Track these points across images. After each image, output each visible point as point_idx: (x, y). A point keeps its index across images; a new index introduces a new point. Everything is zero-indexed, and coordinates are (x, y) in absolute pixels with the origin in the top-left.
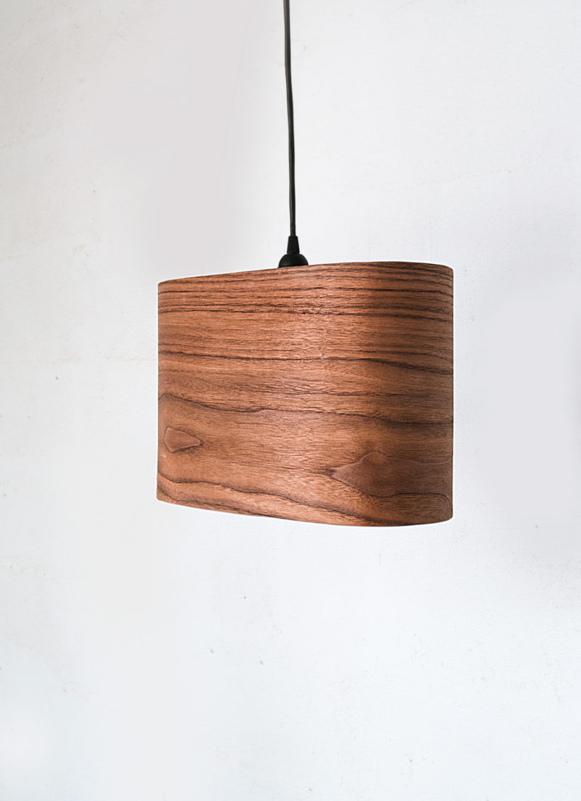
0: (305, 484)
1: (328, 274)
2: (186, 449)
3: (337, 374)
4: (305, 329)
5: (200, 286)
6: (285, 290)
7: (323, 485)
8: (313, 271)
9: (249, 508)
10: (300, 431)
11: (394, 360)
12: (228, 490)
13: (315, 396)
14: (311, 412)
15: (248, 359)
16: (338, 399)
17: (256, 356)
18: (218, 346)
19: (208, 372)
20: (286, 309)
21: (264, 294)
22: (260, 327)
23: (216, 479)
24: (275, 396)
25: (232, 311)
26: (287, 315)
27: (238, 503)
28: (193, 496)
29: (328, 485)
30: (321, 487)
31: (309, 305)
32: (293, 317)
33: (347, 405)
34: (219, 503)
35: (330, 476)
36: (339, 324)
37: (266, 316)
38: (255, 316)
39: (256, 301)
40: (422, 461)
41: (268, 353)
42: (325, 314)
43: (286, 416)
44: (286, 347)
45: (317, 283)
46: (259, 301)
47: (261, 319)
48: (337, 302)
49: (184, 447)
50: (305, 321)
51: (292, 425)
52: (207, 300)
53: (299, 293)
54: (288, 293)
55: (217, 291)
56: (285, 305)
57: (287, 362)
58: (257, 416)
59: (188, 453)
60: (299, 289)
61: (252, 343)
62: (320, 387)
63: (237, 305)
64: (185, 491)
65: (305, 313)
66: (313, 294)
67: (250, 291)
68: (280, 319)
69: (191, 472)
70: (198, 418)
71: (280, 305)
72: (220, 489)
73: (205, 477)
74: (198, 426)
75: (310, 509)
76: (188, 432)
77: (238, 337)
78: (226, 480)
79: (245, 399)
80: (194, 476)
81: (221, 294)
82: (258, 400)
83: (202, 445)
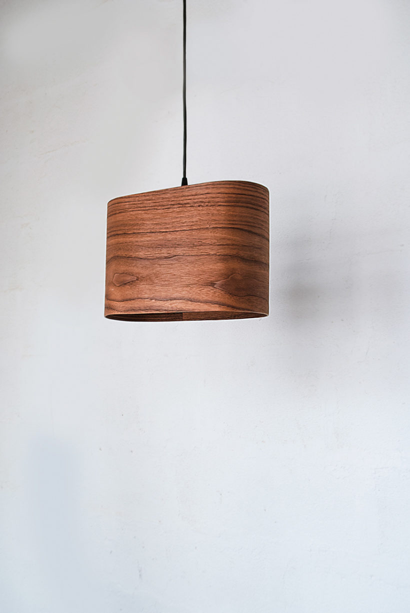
0: (199, 292)
1: (213, 186)
3: (218, 235)
4: (200, 214)
5: (137, 198)
6: (188, 196)
7: (209, 291)
10: (196, 265)
11: (246, 229)
12: (153, 301)
13: (205, 247)
14: (203, 255)
15: (166, 232)
16: (218, 247)
17: (171, 230)
18: (148, 227)
19: (142, 241)
20: (189, 205)
21: (175, 199)
22: (174, 215)
23: (146, 296)
24: (183, 249)
25: (157, 209)
26: (189, 208)
27: (160, 306)
28: (131, 307)
29: (212, 291)
31: (202, 202)
32: (192, 209)
33: (222, 250)
35: (213, 286)
36: (218, 210)
37: (178, 210)
38: (171, 210)
39: (170, 203)
40: (258, 280)
41: (178, 228)
42: (211, 206)
43: (189, 258)
44: (189, 224)
45: (207, 191)
46: (173, 203)
47: (174, 211)
48: (217, 200)
49: (126, 282)
50: (199, 210)
51: (192, 262)
52: (142, 205)
53: (196, 197)
54: (190, 197)
55: (147, 200)
56: (188, 204)
57: (190, 231)
58: (171, 260)
59: (129, 285)
60: (196, 195)
61: (169, 224)
62: (208, 242)
63: (160, 206)
64: (126, 306)
65: (199, 206)
66: (204, 196)
67: (167, 198)
68: (185, 210)
69: (131, 294)
70: (135, 266)
71: (185, 204)
72: (148, 301)
73: (139, 296)
74: (136, 270)
75: (202, 304)
76: (129, 274)
77: (160, 221)
78: (152, 296)
79: (165, 252)
80: (132, 297)
81: (149, 202)
82: (172, 252)
83: (137, 279)
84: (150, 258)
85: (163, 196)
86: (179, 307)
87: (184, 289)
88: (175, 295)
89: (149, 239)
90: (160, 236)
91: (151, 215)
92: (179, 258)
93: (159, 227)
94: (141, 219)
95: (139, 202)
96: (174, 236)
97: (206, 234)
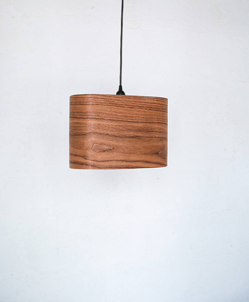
0: (151, 157)
1: (156, 100)
2: (106, 150)
3: (159, 127)
4: (150, 114)
5: (110, 98)
8: (152, 98)
9: (133, 167)
10: (150, 143)
12: (125, 162)
13: (154, 133)
14: (152, 137)
15: (131, 122)
16: (159, 133)
17: (134, 121)
18: (120, 117)
19: (116, 125)
20: (144, 108)
21: (136, 103)
22: (135, 112)
23: (120, 159)
24: (142, 133)
25: (123, 107)
28: (109, 166)
30: (156, 158)
31: (152, 108)
32: (146, 110)
34: (121, 166)
35: (157, 154)
36: (159, 113)
37: (138, 110)
38: (133, 109)
39: (132, 105)
42: (156, 110)
43: (146, 139)
44: (145, 119)
45: (153, 102)
46: (134, 105)
47: (135, 110)
48: (159, 107)
49: (105, 150)
50: (150, 112)
51: (147, 141)
52: (113, 102)
53: (148, 104)
54: (144, 104)
55: (117, 100)
57: (146, 123)
58: (135, 139)
59: (107, 152)
60: (147, 103)
61: (133, 117)
62: (155, 130)
63: (126, 105)
64: (105, 165)
65: (150, 110)
66: (153, 104)
67: (130, 101)
68: (142, 111)
69: (108, 158)
70: (112, 140)
71: (142, 107)
72: (121, 162)
73: (115, 159)
74: (112, 143)
75: (152, 164)
76: (107, 145)
77: (127, 115)
78: (123, 159)
79: (132, 134)
80: (110, 159)
81: (118, 101)
82: (136, 134)
83: (113, 149)
84: (121, 136)
85: (127, 99)
86: (140, 166)
87: (143, 156)
88: (138, 159)
89: (121, 124)
90: (128, 124)
91: (121, 110)
92: (140, 138)
93: (126, 118)
94: (115, 112)
95: (112, 100)
96: (136, 125)
97: (154, 126)
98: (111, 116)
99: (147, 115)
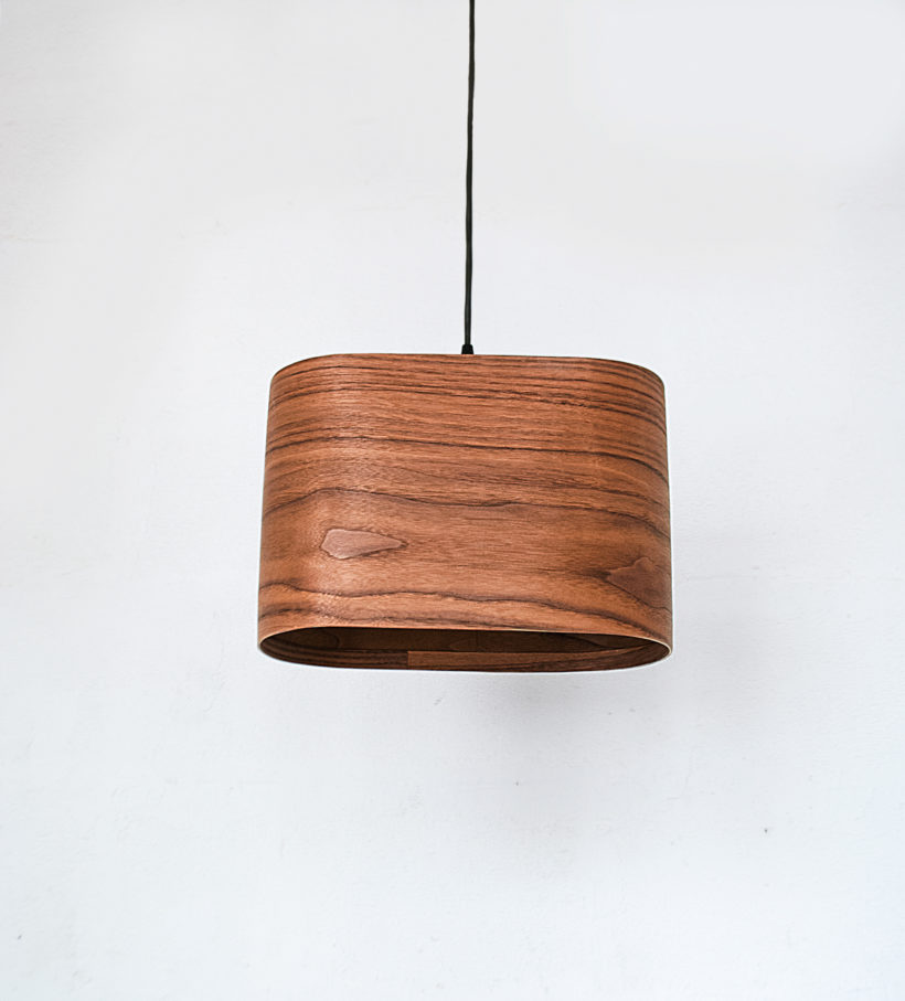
0: (572, 588)
1: (592, 367)
2: (372, 553)
3: (608, 470)
4: (566, 420)
5: (396, 364)
6: (533, 378)
7: (596, 588)
8: (571, 363)
10: (563, 528)
12: (450, 599)
13: (581, 491)
14: (577, 508)
15: (482, 447)
16: (610, 496)
17: (494, 445)
18: (432, 431)
19: (414, 461)
20: (538, 398)
22: (500, 413)
23: (430, 587)
24: (528, 489)
25: (451, 394)
26: (538, 404)
27: (467, 614)
28: (384, 611)
29: (600, 589)
30: (594, 591)
31: (570, 396)
32: (545, 406)
33: (619, 504)
34: (434, 616)
35: (603, 579)
36: (607, 419)
37: (510, 403)
38: (491, 402)
39: (489, 386)
41: (514, 441)
42: (591, 407)
43: (542, 511)
44: (540, 437)
45: (579, 375)
46: (494, 387)
47: (500, 406)
48: (604, 396)
49: (368, 551)
50: (564, 412)
51: (552, 522)
52: (409, 380)
53: (555, 383)
54: (538, 382)
55: (423, 371)
56: (535, 394)
57: (544, 453)
58: (498, 510)
59: (376, 558)
60: (553, 379)
61: (488, 430)
62: (589, 482)
63: (460, 389)
64: (369, 607)
65: (563, 403)
66: (575, 385)
67: (478, 375)
68: (529, 407)
69: (383, 580)
70: (397, 514)
71: (527, 393)
72: (436, 600)
73: (410, 586)
74: (398, 524)
75: (578, 616)
76: (378, 532)
77: (465, 423)
78: (447, 588)
79: (481, 491)
80: (388, 586)
81: (430, 375)
82: (500, 493)
83: (404, 547)
84: (439, 500)
85: (466, 369)
86: (519, 618)
87: (533, 579)
88: (510, 590)
89: (436, 456)
90: (467, 456)
91: (437, 404)
92: (519, 508)
93: (462, 433)
94: (412, 411)
95: (402, 373)
96: (503, 458)
97: (583, 464)
98: (396, 427)
99: (549, 423)
